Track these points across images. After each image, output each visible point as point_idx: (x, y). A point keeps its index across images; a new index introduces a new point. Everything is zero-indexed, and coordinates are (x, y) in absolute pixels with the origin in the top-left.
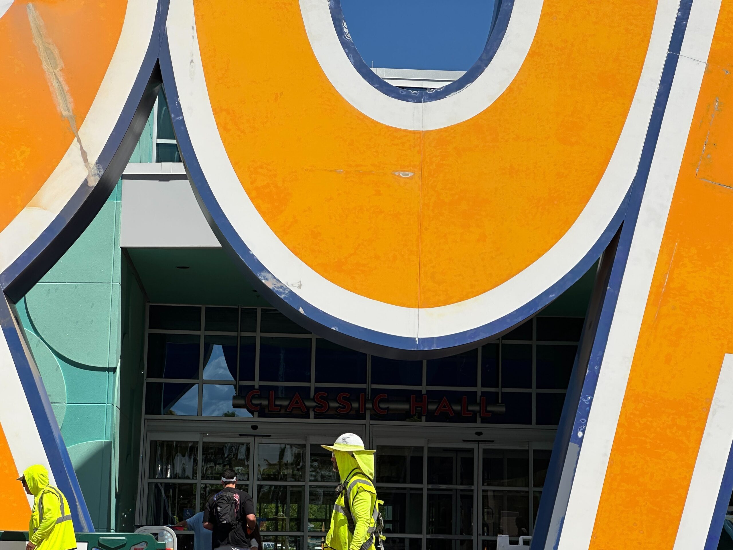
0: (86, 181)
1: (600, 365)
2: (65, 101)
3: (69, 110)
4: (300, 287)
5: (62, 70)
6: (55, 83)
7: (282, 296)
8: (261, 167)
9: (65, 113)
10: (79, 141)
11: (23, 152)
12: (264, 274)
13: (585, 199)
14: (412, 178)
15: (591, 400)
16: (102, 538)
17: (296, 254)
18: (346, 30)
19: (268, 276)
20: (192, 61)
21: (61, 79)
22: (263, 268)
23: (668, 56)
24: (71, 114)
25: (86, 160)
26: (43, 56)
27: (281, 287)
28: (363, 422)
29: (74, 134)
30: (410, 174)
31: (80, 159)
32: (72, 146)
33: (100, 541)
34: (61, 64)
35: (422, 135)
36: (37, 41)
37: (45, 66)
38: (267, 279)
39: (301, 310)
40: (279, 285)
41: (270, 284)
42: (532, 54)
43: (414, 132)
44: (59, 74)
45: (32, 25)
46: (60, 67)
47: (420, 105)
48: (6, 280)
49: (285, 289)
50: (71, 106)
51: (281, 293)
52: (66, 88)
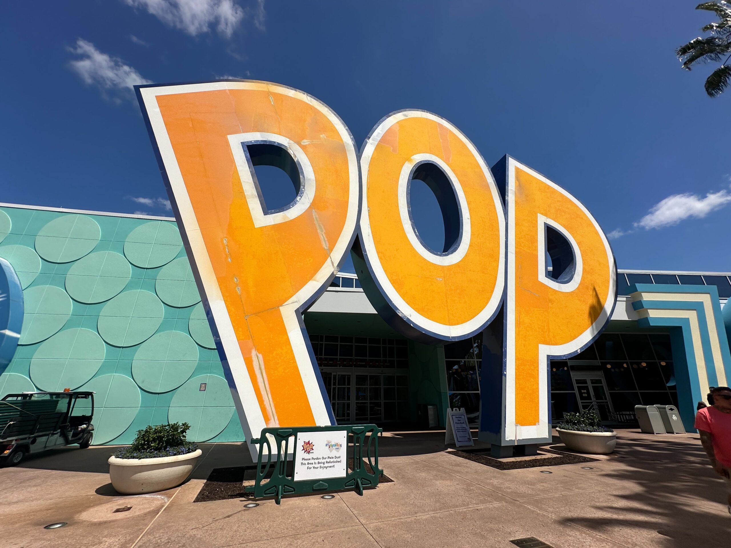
0: (333, 272)
1: (506, 347)
2: (326, 243)
3: (327, 247)
4: (410, 316)
5: (324, 233)
6: (322, 237)
7: (405, 320)
8: (394, 273)
9: (326, 248)
10: (331, 258)
11: (310, 260)
12: (398, 311)
13: (492, 291)
14: (442, 280)
15: (506, 360)
16: (353, 428)
17: (408, 304)
18: (417, 232)
19: (399, 312)
20: (369, 235)
21: (324, 236)
22: (398, 309)
23: (505, 251)
24: (328, 248)
25: (333, 265)
26: (318, 227)
27: (404, 316)
28: (352, 368)
29: (329, 255)
30: (441, 279)
31: (331, 264)
32: (328, 260)
33: (353, 430)
34: (324, 231)
35: (443, 267)
36: (316, 222)
37: (319, 231)
38: (399, 313)
39: (412, 325)
40: (403, 315)
41: (400, 315)
42: (470, 246)
43: (441, 266)
44: (324, 235)
45: (314, 217)
46: (324, 232)
47: (441, 257)
48: (302, 309)
49: (405, 317)
50: (328, 245)
51: (404, 318)
52: (326, 239)
